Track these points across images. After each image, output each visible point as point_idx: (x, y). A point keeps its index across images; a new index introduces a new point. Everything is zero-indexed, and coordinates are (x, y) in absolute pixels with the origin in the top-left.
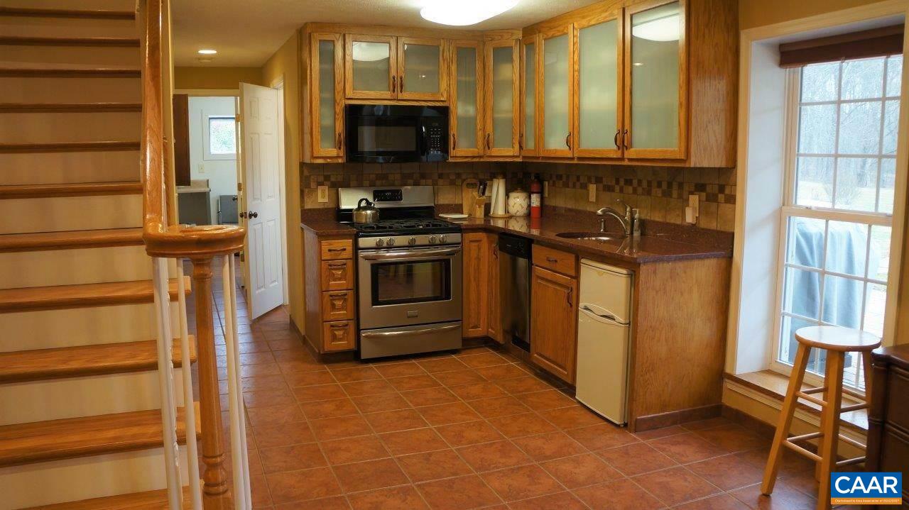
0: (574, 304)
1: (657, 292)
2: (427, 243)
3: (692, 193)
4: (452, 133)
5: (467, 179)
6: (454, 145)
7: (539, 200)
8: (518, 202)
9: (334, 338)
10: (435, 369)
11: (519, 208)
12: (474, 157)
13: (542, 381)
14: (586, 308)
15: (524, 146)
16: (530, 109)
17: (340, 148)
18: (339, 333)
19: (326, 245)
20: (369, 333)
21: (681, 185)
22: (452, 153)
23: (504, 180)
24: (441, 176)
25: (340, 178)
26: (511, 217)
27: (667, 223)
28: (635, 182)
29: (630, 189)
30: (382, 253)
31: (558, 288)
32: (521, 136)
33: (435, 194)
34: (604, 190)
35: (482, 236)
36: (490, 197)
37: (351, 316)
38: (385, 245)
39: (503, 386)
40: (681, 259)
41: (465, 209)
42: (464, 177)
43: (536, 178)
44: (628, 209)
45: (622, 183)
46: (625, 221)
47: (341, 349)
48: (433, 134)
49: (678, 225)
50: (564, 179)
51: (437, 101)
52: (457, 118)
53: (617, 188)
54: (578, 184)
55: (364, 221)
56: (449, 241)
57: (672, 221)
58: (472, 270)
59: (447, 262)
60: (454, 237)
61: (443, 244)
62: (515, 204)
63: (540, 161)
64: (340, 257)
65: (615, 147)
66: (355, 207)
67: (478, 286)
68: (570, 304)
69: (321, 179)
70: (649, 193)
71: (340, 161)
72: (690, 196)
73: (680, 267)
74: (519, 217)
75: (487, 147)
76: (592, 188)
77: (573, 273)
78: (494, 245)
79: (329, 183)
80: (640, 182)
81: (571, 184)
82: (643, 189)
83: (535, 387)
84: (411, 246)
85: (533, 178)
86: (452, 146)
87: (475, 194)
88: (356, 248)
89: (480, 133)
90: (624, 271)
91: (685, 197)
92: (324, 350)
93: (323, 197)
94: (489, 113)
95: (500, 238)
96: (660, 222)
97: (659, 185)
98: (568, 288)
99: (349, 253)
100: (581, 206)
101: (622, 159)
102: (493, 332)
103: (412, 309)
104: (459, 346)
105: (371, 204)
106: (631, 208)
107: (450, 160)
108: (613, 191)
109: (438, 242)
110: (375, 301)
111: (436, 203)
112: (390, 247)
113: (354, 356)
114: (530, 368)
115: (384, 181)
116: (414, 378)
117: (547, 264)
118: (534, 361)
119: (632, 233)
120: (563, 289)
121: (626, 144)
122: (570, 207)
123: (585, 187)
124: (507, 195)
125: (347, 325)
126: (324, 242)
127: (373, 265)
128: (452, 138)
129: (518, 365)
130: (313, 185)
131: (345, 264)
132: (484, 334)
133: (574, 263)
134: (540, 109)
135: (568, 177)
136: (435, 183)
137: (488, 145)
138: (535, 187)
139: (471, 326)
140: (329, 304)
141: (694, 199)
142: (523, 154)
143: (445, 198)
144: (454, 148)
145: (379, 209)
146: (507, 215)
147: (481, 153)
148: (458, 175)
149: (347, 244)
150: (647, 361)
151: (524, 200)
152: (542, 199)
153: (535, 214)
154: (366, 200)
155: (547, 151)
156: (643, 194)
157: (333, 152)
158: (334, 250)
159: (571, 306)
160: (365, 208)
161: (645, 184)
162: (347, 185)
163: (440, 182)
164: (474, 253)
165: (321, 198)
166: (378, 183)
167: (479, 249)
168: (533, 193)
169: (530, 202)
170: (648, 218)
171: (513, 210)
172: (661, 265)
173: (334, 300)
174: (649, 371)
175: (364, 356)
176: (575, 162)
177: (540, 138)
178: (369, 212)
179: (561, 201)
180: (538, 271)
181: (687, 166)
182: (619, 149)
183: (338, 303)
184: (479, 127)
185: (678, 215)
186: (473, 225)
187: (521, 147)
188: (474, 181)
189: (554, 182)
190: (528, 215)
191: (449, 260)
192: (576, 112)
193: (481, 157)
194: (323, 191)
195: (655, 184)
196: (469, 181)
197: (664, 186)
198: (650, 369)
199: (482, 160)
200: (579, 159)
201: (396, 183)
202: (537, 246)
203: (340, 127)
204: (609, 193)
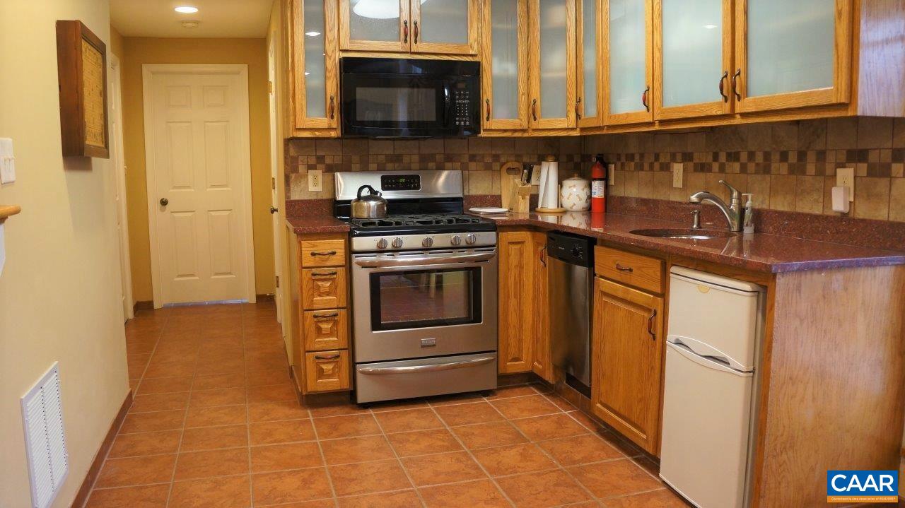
0: (659, 336)
1: (802, 321)
2: (449, 245)
3: (843, 166)
4: (485, 99)
5: (507, 162)
6: (489, 114)
7: (602, 188)
8: (575, 192)
9: (321, 373)
10: (457, 420)
11: (576, 201)
12: (515, 131)
13: (608, 443)
14: (679, 343)
15: (582, 113)
16: (589, 64)
17: (332, 117)
18: (327, 367)
19: (308, 246)
20: (370, 368)
21: (821, 156)
22: (485, 124)
23: (556, 163)
24: (472, 158)
25: (338, 160)
26: (565, 212)
27: (799, 214)
28: (744, 156)
29: (737, 166)
30: (385, 257)
31: (633, 310)
32: (579, 101)
33: (465, 181)
34: (695, 170)
35: (525, 235)
36: (538, 186)
37: (344, 343)
38: (389, 247)
39: (551, 451)
40: (840, 267)
41: (505, 201)
42: (503, 159)
43: (598, 159)
44: (735, 194)
45: (723, 158)
46: (731, 212)
47: (330, 388)
48: (459, 99)
49: (817, 217)
50: (637, 158)
51: (464, 55)
52: (492, 78)
53: (716, 166)
54: (657, 165)
55: (365, 215)
56: (479, 242)
57: (807, 210)
58: (511, 282)
59: (477, 271)
60: (487, 237)
61: (470, 247)
62: (571, 194)
63: (605, 132)
64: (328, 264)
65: (720, 98)
66: (354, 197)
67: (519, 304)
68: (653, 335)
69: (313, 161)
70: (766, 170)
71: (333, 134)
72: (838, 170)
73: (837, 281)
74: (577, 212)
75: (532, 117)
76: (678, 169)
77: (658, 289)
78: (541, 248)
79: (323, 166)
80: (751, 155)
81: (646, 166)
82: (758, 165)
83: (597, 453)
84: (426, 249)
85: (594, 160)
86: (485, 115)
87: (518, 181)
88: (350, 252)
89: (523, 99)
90: (747, 287)
91: (829, 171)
92: (307, 389)
93: (315, 185)
94: (535, 72)
95: (550, 239)
96: (786, 213)
97: (784, 157)
98: (649, 310)
99: (339, 258)
100: (661, 195)
101: (731, 116)
102: (540, 367)
103: (426, 335)
104: (493, 385)
105: (377, 192)
106: (740, 194)
107: (483, 134)
108: (710, 170)
109: (463, 244)
110: (376, 324)
111: (466, 193)
112: (396, 250)
113: (348, 398)
114: (591, 421)
115: (396, 165)
116: (425, 434)
117: (616, 275)
118: (597, 413)
119: (741, 229)
120: (642, 313)
121: (738, 91)
122: (644, 196)
123: (666, 168)
124: (560, 183)
125: (338, 356)
126: (305, 243)
127: (372, 275)
128: (485, 104)
129: (572, 414)
130: (302, 169)
131: (335, 273)
132: (529, 369)
133: (659, 274)
134: (604, 61)
135: (642, 156)
136: (464, 168)
137: (533, 115)
138: (597, 171)
139: (510, 358)
140: (313, 328)
141: (846, 176)
142: (582, 124)
143: (479, 187)
144: (488, 119)
145: (388, 200)
146: (560, 209)
147: (525, 126)
148: (496, 158)
149: (338, 244)
150: (782, 435)
151: (583, 190)
152: (607, 187)
153: (597, 208)
154: (370, 188)
155: (615, 116)
156: (757, 173)
157: (323, 122)
158: (320, 254)
159: (654, 338)
160: (367, 199)
161: (759, 158)
162: (347, 168)
163: (472, 165)
164: (514, 260)
165: (312, 186)
166: (390, 165)
167: (521, 254)
168: (595, 179)
169: (591, 192)
170: (765, 207)
171: (567, 203)
172: (809, 276)
173: (321, 322)
174: (785, 448)
175: (361, 398)
176: (657, 127)
177: (604, 100)
178: (372, 203)
179: (632, 190)
180: (603, 284)
181: (850, 113)
182: (726, 101)
183: (326, 326)
184: (521, 91)
185: (816, 201)
186: (513, 221)
187: (578, 116)
188: (516, 165)
189: (623, 165)
190: (589, 210)
191: (480, 268)
192: (657, 54)
193: (524, 131)
194: (315, 178)
195: (776, 157)
196: (509, 165)
197: (793, 158)
198: (788, 446)
199: (526, 135)
200: (662, 122)
201: (413, 166)
202: (602, 248)
203: (332, 87)
204: (702, 175)
